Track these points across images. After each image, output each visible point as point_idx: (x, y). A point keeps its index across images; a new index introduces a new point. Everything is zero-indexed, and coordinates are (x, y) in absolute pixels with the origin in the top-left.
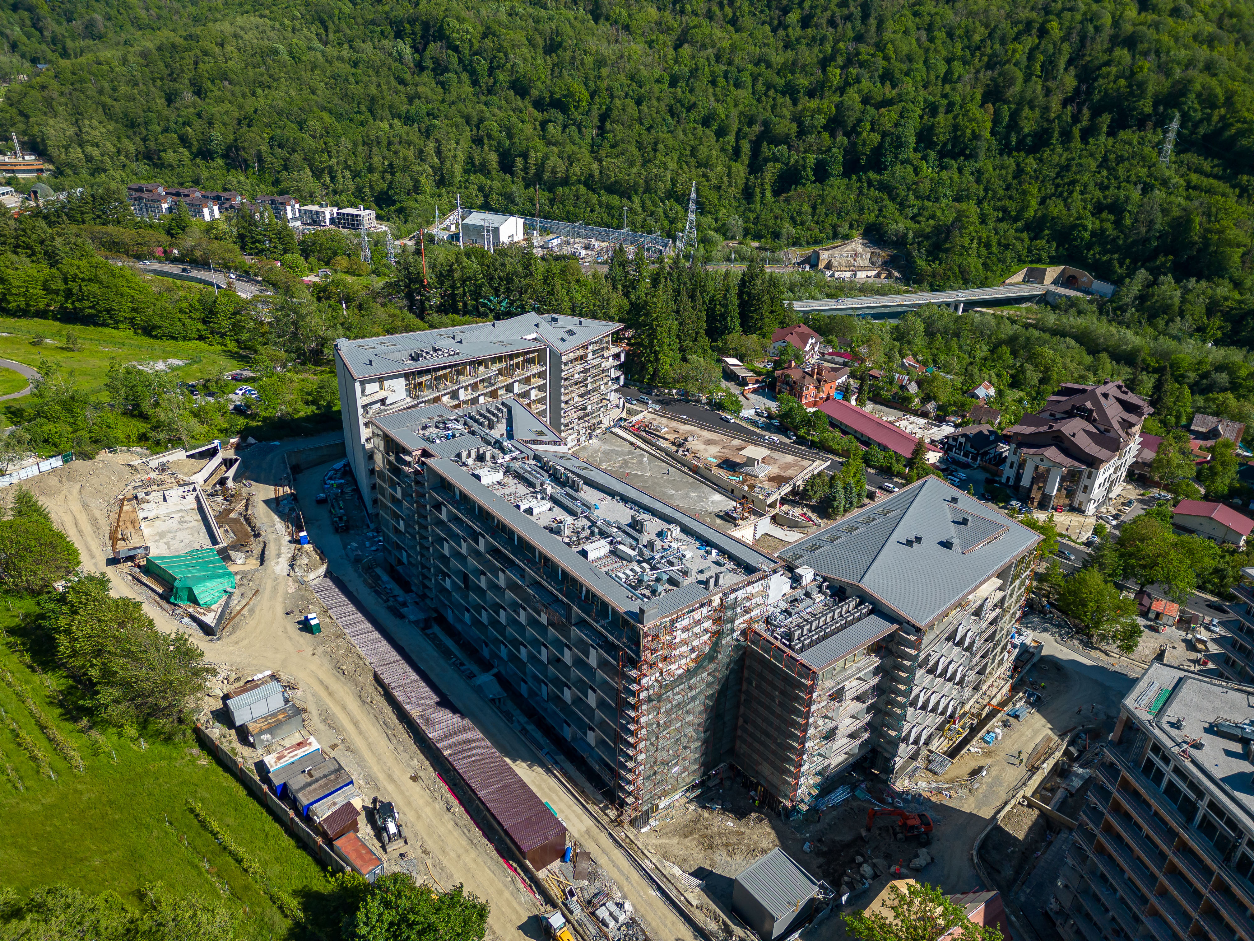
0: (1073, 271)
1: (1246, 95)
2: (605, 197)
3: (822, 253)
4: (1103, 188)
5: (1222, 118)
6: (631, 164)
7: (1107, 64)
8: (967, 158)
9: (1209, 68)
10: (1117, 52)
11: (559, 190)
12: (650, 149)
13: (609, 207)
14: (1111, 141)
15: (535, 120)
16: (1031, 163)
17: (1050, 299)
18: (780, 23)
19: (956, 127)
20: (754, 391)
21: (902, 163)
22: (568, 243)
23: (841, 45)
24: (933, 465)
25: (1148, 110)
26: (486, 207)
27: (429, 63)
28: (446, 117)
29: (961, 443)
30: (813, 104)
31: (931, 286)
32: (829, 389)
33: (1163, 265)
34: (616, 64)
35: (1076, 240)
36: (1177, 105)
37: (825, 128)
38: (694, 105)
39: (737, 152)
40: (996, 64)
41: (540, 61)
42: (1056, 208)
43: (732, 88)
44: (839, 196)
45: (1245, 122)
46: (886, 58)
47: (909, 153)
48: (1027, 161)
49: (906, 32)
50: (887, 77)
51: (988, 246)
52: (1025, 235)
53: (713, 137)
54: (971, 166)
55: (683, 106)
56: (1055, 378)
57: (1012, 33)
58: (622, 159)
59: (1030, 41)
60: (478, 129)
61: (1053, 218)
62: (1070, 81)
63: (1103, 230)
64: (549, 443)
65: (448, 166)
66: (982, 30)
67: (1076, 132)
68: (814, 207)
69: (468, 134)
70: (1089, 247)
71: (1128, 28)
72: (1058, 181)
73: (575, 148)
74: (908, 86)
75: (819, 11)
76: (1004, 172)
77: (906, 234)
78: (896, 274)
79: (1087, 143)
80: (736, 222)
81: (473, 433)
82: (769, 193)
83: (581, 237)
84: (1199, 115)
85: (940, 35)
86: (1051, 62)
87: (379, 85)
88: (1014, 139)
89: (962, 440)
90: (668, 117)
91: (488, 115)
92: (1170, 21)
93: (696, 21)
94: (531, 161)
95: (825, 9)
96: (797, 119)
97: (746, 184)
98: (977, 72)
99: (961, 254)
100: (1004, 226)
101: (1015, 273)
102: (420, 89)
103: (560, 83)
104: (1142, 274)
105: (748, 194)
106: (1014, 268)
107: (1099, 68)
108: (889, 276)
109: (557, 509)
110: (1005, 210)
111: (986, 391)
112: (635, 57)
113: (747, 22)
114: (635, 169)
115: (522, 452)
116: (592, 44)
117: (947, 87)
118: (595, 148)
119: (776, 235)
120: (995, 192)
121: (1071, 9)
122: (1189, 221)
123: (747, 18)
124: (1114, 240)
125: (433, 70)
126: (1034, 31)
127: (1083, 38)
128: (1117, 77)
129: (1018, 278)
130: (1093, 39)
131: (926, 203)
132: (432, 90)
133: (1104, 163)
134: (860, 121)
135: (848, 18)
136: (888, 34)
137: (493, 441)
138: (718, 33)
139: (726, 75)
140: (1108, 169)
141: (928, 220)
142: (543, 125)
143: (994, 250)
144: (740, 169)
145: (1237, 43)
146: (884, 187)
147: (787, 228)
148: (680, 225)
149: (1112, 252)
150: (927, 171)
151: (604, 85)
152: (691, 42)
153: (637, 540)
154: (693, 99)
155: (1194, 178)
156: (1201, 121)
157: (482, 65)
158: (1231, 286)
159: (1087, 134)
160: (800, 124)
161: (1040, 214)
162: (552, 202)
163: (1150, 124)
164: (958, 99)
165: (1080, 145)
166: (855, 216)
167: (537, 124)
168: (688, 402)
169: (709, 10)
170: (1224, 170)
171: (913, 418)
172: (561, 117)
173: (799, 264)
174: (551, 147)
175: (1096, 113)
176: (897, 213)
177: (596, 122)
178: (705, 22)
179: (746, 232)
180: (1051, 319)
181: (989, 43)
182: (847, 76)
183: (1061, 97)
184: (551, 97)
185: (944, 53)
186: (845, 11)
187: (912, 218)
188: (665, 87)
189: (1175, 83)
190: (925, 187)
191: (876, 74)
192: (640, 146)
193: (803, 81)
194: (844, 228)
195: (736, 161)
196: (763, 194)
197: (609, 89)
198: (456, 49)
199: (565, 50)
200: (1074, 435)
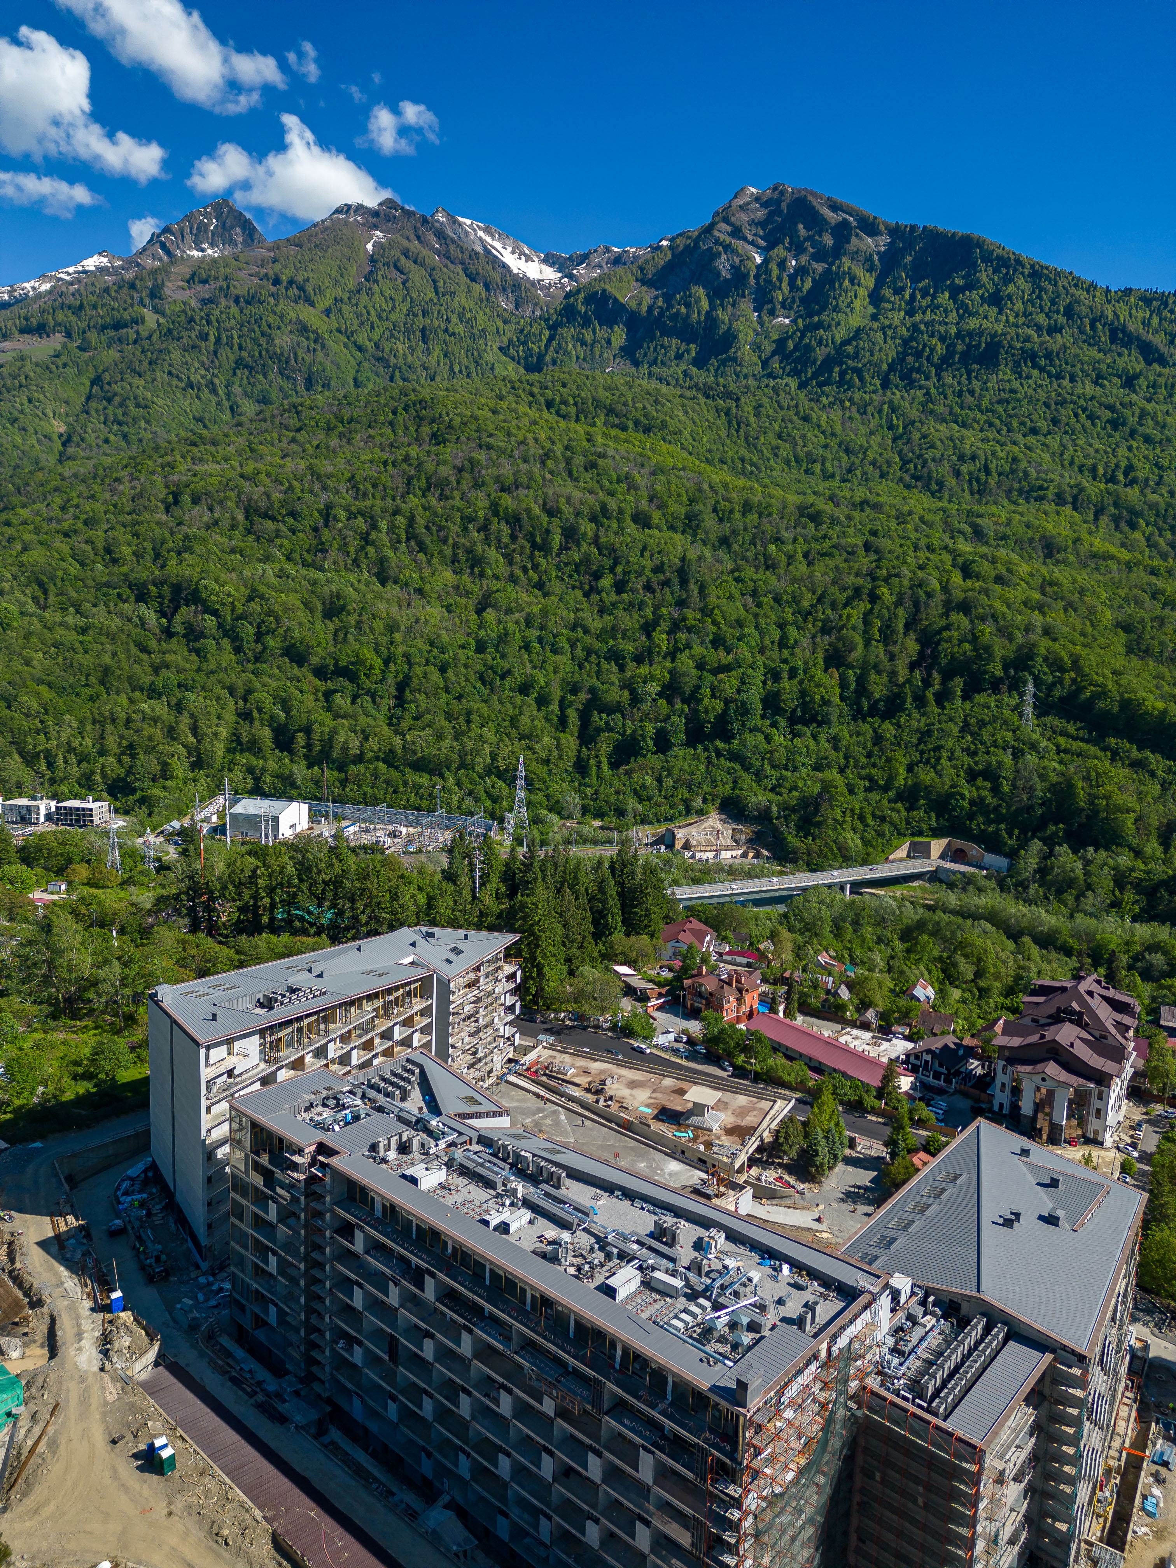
0: (959, 843)
1: (1091, 659)
2: (412, 777)
3: (676, 831)
4: (973, 754)
5: (1074, 681)
6: (441, 737)
7: (947, 628)
8: (820, 724)
9: (1047, 632)
10: (954, 616)
11: (353, 769)
12: (462, 719)
13: (417, 788)
14: (968, 705)
15: (317, 690)
16: (889, 729)
17: (943, 876)
18: (591, 588)
19: (803, 693)
20: (660, 1008)
21: (751, 731)
22: (366, 831)
23: (664, 610)
24: (906, 1093)
25: (999, 673)
26: (257, 792)
27: (179, 628)
28: (203, 689)
29: (926, 1062)
30: (644, 670)
31: (808, 865)
32: (752, 1000)
33: (1055, 834)
34: (409, 630)
35: (954, 810)
36: (1028, 669)
37: (660, 694)
38: (509, 672)
39: (563, 722)
40: (832, 628)
41: (318, 625)
42: (926, 776)
43: (548, 654)
44: (686, 767)
45: (1097, 685)
46: (715, 623)
47: (756, 720)
48: (884, 726)
49: (730, 598)
50: (718, 642)
51: (862, 818)
52: (899, 805)
53: (534, 707)
54: (825, 732)
55: (495, 673)
56: (991, 970)
57: (842, 598)
58: (428, 731)
59: (863, 606)
60: (245, 700)
61: (926, 787)
62: (912, 645)
63: (982, 799)
64: (488, 1115)
65: (207, 745)
66: (810, 595)
67: (930, 695)
68: (659, 780)
69: (231, 707)
70: (971, 817)
71: (958, 595)
72: (921, 747)
73: (370, 720)
74: (743, 651)
75: (633, 576)
76: (861, 738)
77: (769, 808)
78: (766, 853)
79: (943, 708)
80: (573, 800)
81: (380, 1109)
82: (605, 766)
83: (382, 822)
84: (1050, 679)
85: (767, 600)
86: (888, 627)
87: (115, 654)
88: (865, 704)
89: (928, 1058)
90: (479, 684)
91: (258, 685)
92: (998, 588)
93: (498, 585)
94: (315, 736)
95: (640, 575)
96: (628, 685)
97: (578, 756)
98: (813, 637)
99: (836, 829)
100: (875, 796)
101: (897, 848)
102: (169, 657)
103: (346, 649)
104: (1036, 845)
105: (581, 767)
106: (895, 842)
107: (939, 632)
108: (757, 856)
109: (541, 1221)
110: (871, 779)
111: (925, 992)
112: (433, 621)
113: (555, 586)
114: (445, 744)
115: (461, 1134)
116: (381, 607)
117: (785, 653)
118: (395, 721)
119: (621, 813)
120: (857, 761)
121: (898, 576)
122: (1071, 786)
123: (554, 582)
124: (996, 808)
125: (184, 636)
126: (864, 597)
127: (916, 604)
128: (960, 642)
129: (902, 853)
130: (927, 605)
131: (785, 773)
132: (184, 658)
133: (965, 727)
134: (698, 687)
135: (666, 583)
136: (712, 600)
137: (414, 1119)
138: (525, 597)
139: (540, 640)
140: (972, 735)
141: (790, 791)
142: (328, 695)
143: (870, 821)
144: (570, 741)
145: (1066, 610)
146: (734, 757)
147: (632, 805)
148: (505, 804)
149: (999, 823)
150: (779, 738)
151: (400, 650)
152: (495, 607)
153: (672, 1260)
154: (506, 666)
155: (1062, 740)
156: (1054, 684)
157: (248, 631)
158: (1132, 854)
159: (942, 698)
160: (633, 692)
161: (910, 782)
162: (344, 783)
163: (1004, 688)
164: (800, 664)
165: (936, 710)
166: (707, 788)
167: (320, 695)
168: (585, 1028)
169: (512, 575)
170: (1090, 733)
171: (855, 1032)
172: (348, 686)
173: (652, 844)
174: (340, 721)
175: (947, 676)
176: (755, 785)
177: (393, 691)
178: (510, 587)
179: (585, 810)
180: (952, 899)
181: (819, 607)
182: (676, 642)
183: (907, 661)
184: (336, 664)
185: (774, 618)
186: (661, 577)
187: (772, 790)
188: (471, 653)
189: (1020, 647)
190: (780, 756)
191: (707, 640)
192: (449, 716)
193: (628, 647)
194: (698, 803)
195: (563, 731)
196: (599, 767)
197: (407, 656)
198: (215, 613)
199: (349, 614)
200: (1072, 1045)
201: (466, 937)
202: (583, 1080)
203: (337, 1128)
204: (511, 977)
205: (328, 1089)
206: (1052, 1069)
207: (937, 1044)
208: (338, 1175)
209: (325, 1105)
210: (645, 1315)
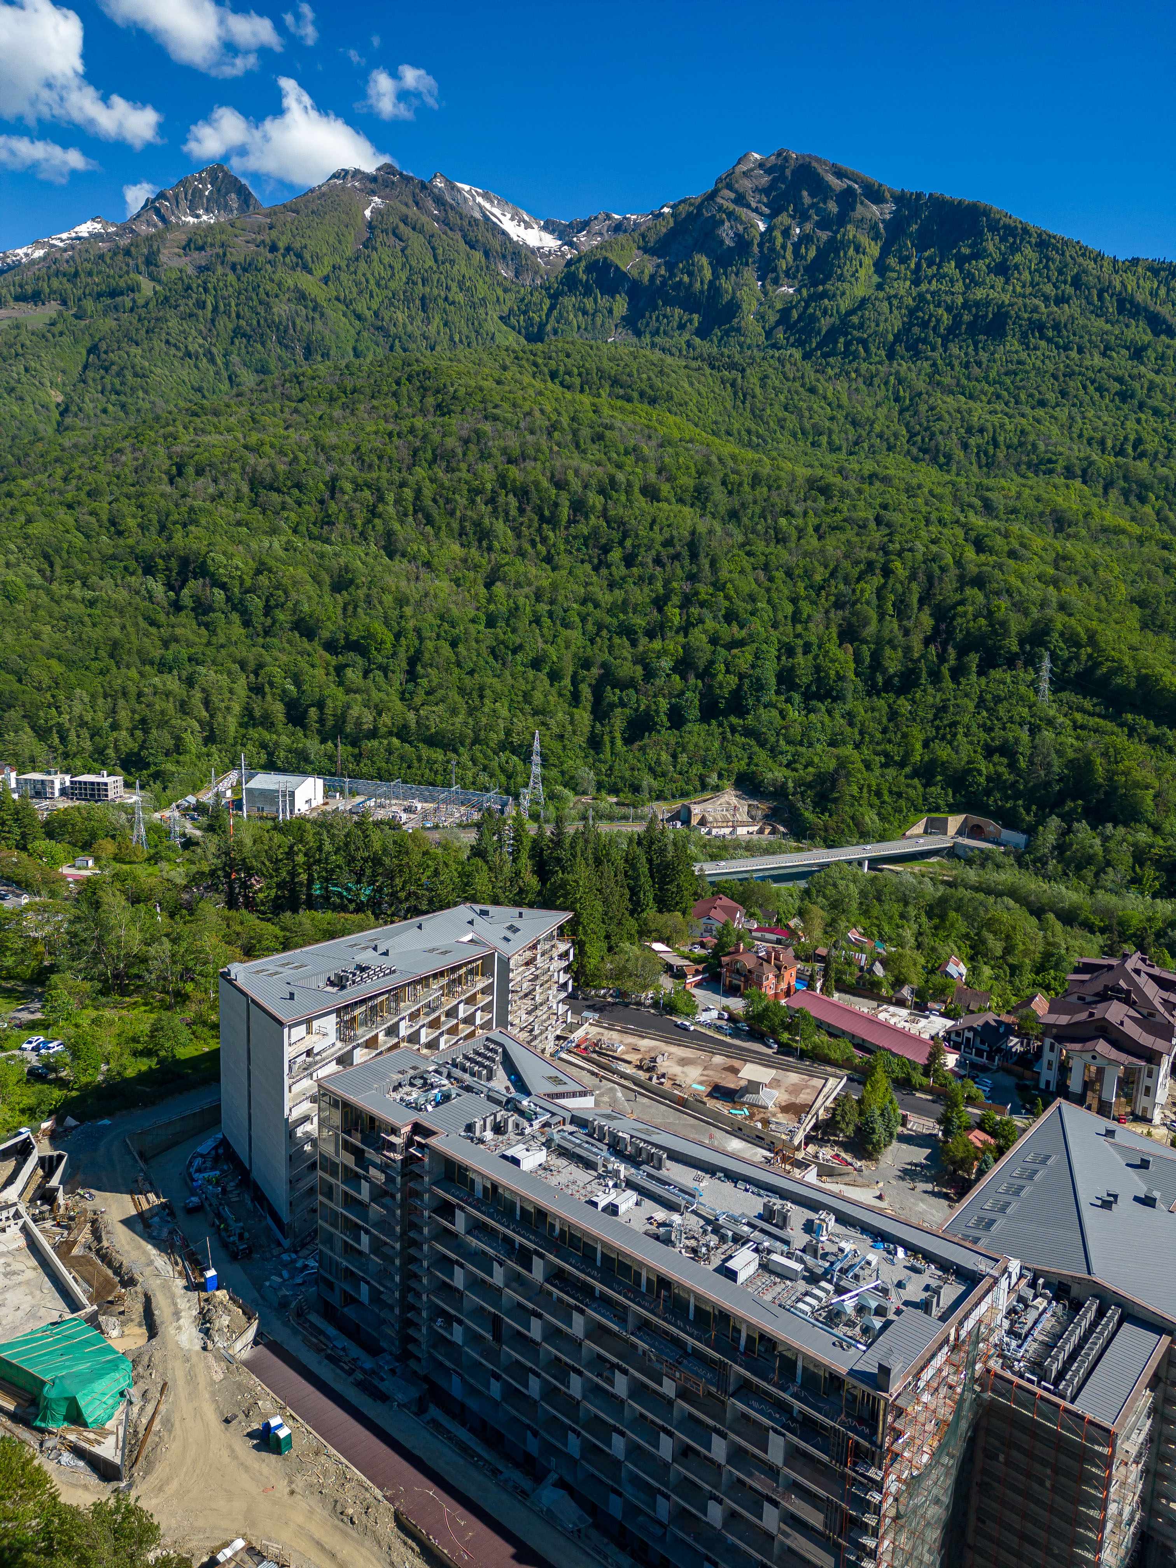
0: (976, 819)
1: (1107, 635)
2: (426, 752)
3: (693, 807)
4: (989, 730)
5: (1090, 656)
6: (454, 712)
7: (962, 603)
8: (835, 699)
9: (1063, 607)
10: (969, 591)
11: (367, 745)
12: (475, 695)
13: (431, 762)
14: (983, 680)
15: (328, 664)
16: (904, 705)
17: (960, 852)
18: (600, 561)
19: (818, 669)
20: (698, 985)
21: (765, 707)
22: (382, 806)
23: (675, 585)
24: (951, 1070)
25: (1015, 648)
26: (271, 766)
27: (187, 602)
28: (214, 662)
29: (968, 1039)
30: (657, 645)
31: (825, 841)
32: (790, 977)
33: (1074, 810)
34: (419, 603)
35: (971, 785)
36: (1044, 644)
37: (674, 669)
38: (520, 647)
39: (576, 698)
40: (845, 603)
41: (327, 599)
42: (943, 752)
43: (560, 628)
44: (701, 743)
45: (1113, 661)
46: (727, 597)
47: (770, 696)
48: (899, 702)
49: (742, 572)
50: (730, 617)
51: (879, 794)
52: (916, 781)
53: (547, 682)
54: (839, 709)
55: (507, 647)
56: (1021, 947)
57: (855, 572)
58: (441, 707)
59: (877, 580)
60: (257, 675)
61: (943, 763)
62: (927, 621)
63: (999, 775)
64: (574, 1095)
65: (220, 719)
66: (822, 569)
67: (945, 670)
68: (674, 756)
69: (242, 681)
70: (988, 793)
71: (973, 570)
72: (937, 722)
73: (382, 695)
74: (757, 625)
75: (642, 550)
76: (876, 714)
77: (785, 784)
78: (782, 829)
79: (959, 683)
80: (587, 775)
81: (468, 1089)
82: (619, 742)
83: (397, 798)
84: (1066, 654)
85: (779, 575)
86: (902, 601)
87: (123, 627)
88: (880, 679)
89: (970, 1035)
90: (491, 659)
91: (268, 659)
92: (1011, 562)
93: (506, 559)
94: (328, 711)
95: (649, 548)
96: (641, 660)
97: (592, 732)
98: (827, 612)
99: (852, 805)
100: (891, 772)
101: (914, 824)
102: (178, 631)
103: (356, 623)
104: (1054, 822)
105: (595, 743)
106: (912, 818)
107: (954, 607)
108: (773, 832)
109: (647, 1203)
110: (886, 754)
111: (958, 969)
112: (442, 595)
113: (564, 560)
114: (459, 719)
115: (553, 1114)
116: (390, 581)
117: (799, 628)
118: (407, 696)
119: (636, 789)
120: (872, 736)
121: (911, 550)
122: (1089, 763)
123: (563, 555)
124: (1014, 785)
125: (193, 609)
126: (878, 571)
127: (930, 578)
128: (975, 617)
129: (919, 829)
130: (941, 579)
131: (800, 748)
132: (194, 632)
133: (981, 703)
134: (712, 663)
135: (676, 557)
136: (724, 575)
137: (504, 1100)
138: (534, 571)
139: (550, 614)
140: (987, 710)
141: (806, 767)
142: (340, 669)
143: (886, 798)
144: (584, 716)
145: (1080, 585)
146: (749, 732)
147: (647, 780)
148: (520, 780)
149: (1016, 799)
150: (793, 714)
151: (411, 624)
152: (503, 580)
153: (787, 1243)
154: (518, 641)
155: (1078, 716)
156: (1070, 659)
157: (256, 603)
158: (1151, 831)
159: (957, 673)
160: (646, 667)
161: (926, 758)
162: (358, 758)
163: (1020, 663)
164: (814, 639)
165: (952, 686)
166: (722, 764)
167: (331, 669)
168: (627, 1005)
169: (520, 548)
170: (1107, 709)
171: (892, 1009)
172: (359, 660)
173: (668, 820)
174: (352, 695)
175: (963, 651)
176: (770, 761)
177: (405, 666)
178: (518, 560)
179: (600, 786)
180: (972, 875)
181: (833, 582)
182: (689, 617)
183: (922, 636)
184: (346, 638)
185: (786, 592)
186: (671, 551)
187: (788, 766)
188: (481, 627)
189: (1036, 622)
190: (796, 731)
191: (720, 614)
192: (462, 691)
193: (639, 622)
194: (713, 779)
195: (576, 707)
196: (613, 743)
197: (418, 631)
198: (223, 586)
199: (358, 588)
200: (1122, 1023)
201: (521, 915)
202: (634, 1058)
203: (430, 1108)
204: (564, 956)
205: (414, 1068)
206: (1102, 1047)
207: (978, 1021)
208: (436, 1154)
209: (412, 1085)
210: (768, 1297)
